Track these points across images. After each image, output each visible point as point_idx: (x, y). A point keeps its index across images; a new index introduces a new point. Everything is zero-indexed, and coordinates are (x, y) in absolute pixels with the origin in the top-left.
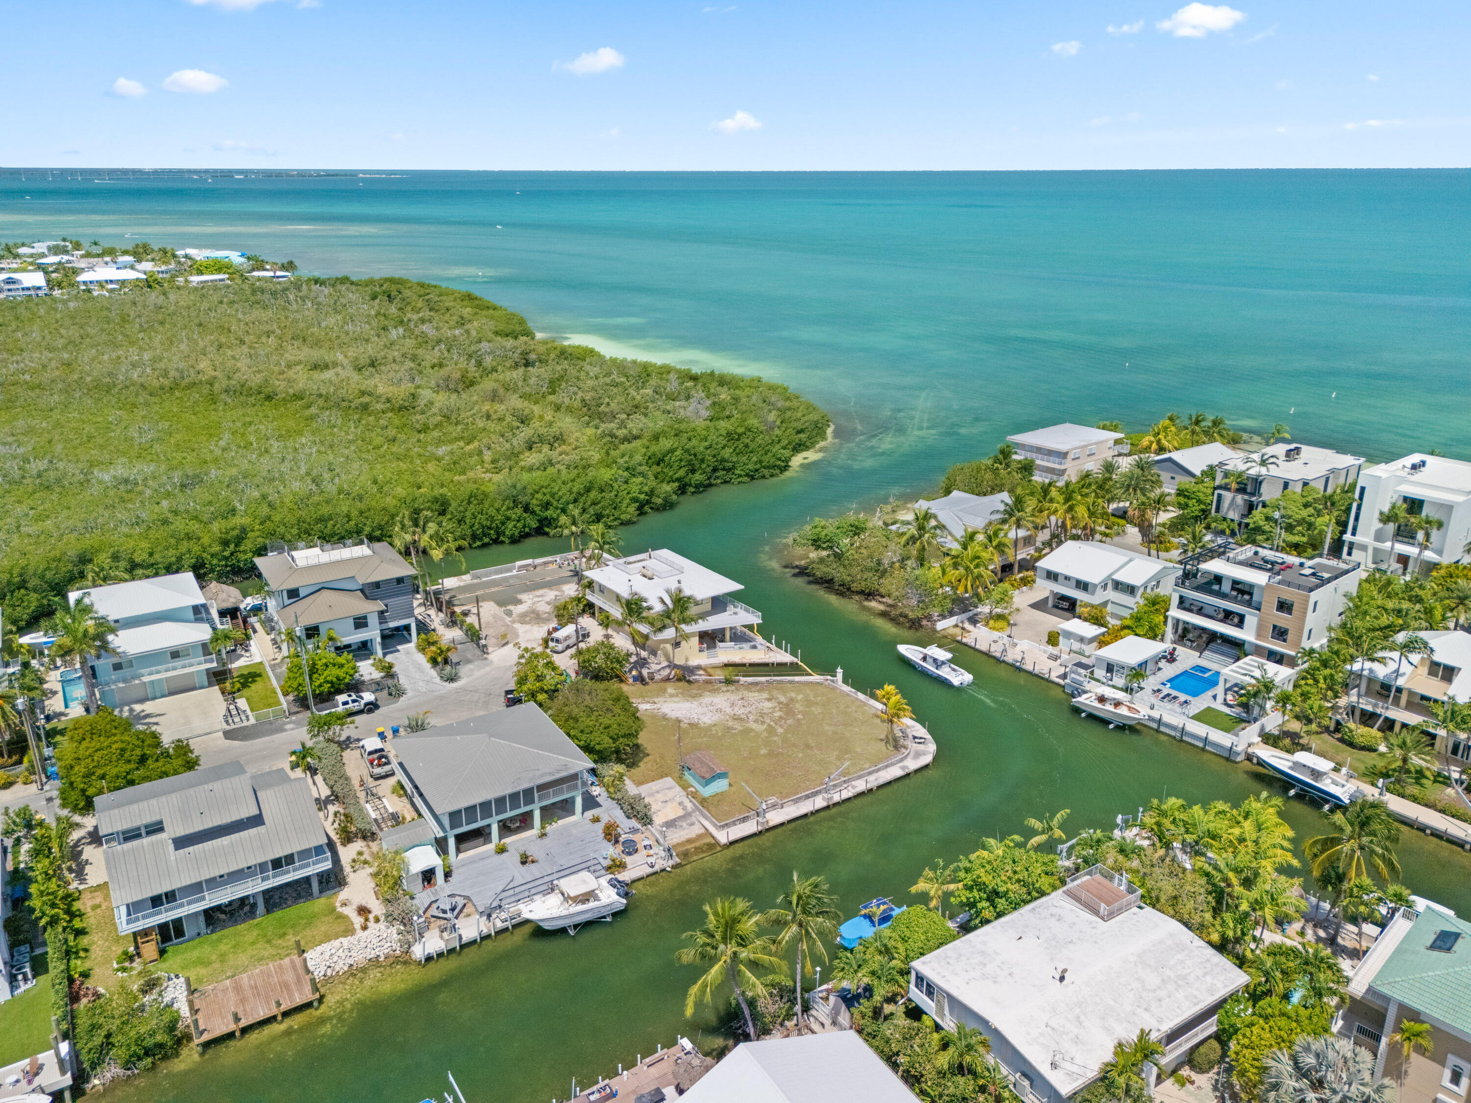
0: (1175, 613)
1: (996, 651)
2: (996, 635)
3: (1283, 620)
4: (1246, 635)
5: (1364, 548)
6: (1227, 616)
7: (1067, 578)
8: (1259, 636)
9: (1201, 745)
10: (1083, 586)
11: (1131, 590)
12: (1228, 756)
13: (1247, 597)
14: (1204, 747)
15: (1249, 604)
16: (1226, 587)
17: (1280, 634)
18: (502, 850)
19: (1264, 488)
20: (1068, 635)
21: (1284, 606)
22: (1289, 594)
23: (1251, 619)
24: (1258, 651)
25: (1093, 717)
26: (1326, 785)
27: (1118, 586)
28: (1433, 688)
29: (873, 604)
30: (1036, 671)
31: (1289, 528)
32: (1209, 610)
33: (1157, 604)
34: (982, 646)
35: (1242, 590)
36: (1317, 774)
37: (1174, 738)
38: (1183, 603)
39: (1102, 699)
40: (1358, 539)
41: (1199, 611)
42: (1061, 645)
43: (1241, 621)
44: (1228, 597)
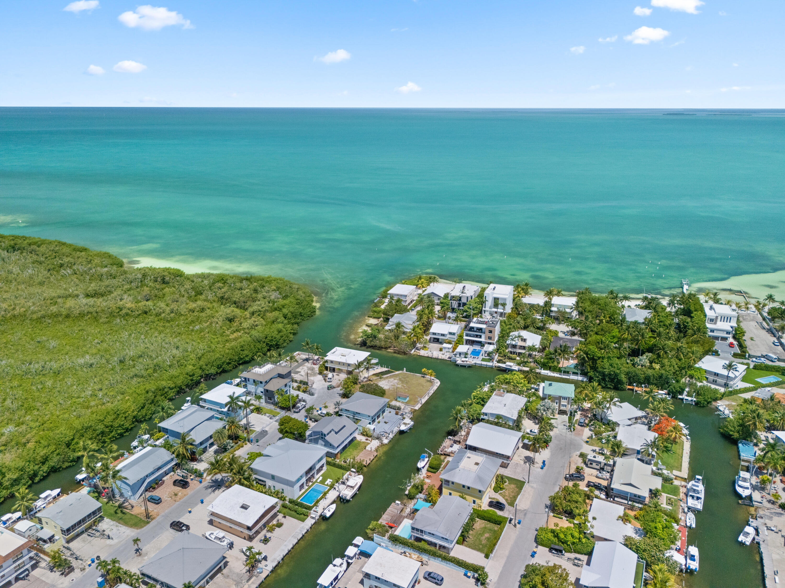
0: (465, 337)
1: (430, 356)
2: (427, 352)
3: (490, 335)
4: (483, 340)
5: (487, 311)
6: (477, 336)
7: (439, 334)
8: (486, 339)
10: (443, 335)
11: (454, 334)
12: (492, 367)
14: (486, 367)
15: (482, 332)
16: (475, 329)
17: (490, 338)
18: (379, 422)
19: (462, 299)
20: (445, 348)
21: (491, 332)
22: (491, 329)
23: (483, 336)
24: (486, 343)
25: (462, 366)
26: (513, 368)
27: (450, 333)
28: (522, 344)
29: (389, 350)
30: (442, 358)
31: (473, 310)
32: (473, 336)
33: (461, 336)
34: (426, 355)
35: (480, 330)
36: (511, 366)
37: (480, 366)
38: (467, 335)
39: (463, 361)
40: (486, 309)
41: (470, 336)
42: (444, 351)
43: (480, 337)
44: (476, 332)
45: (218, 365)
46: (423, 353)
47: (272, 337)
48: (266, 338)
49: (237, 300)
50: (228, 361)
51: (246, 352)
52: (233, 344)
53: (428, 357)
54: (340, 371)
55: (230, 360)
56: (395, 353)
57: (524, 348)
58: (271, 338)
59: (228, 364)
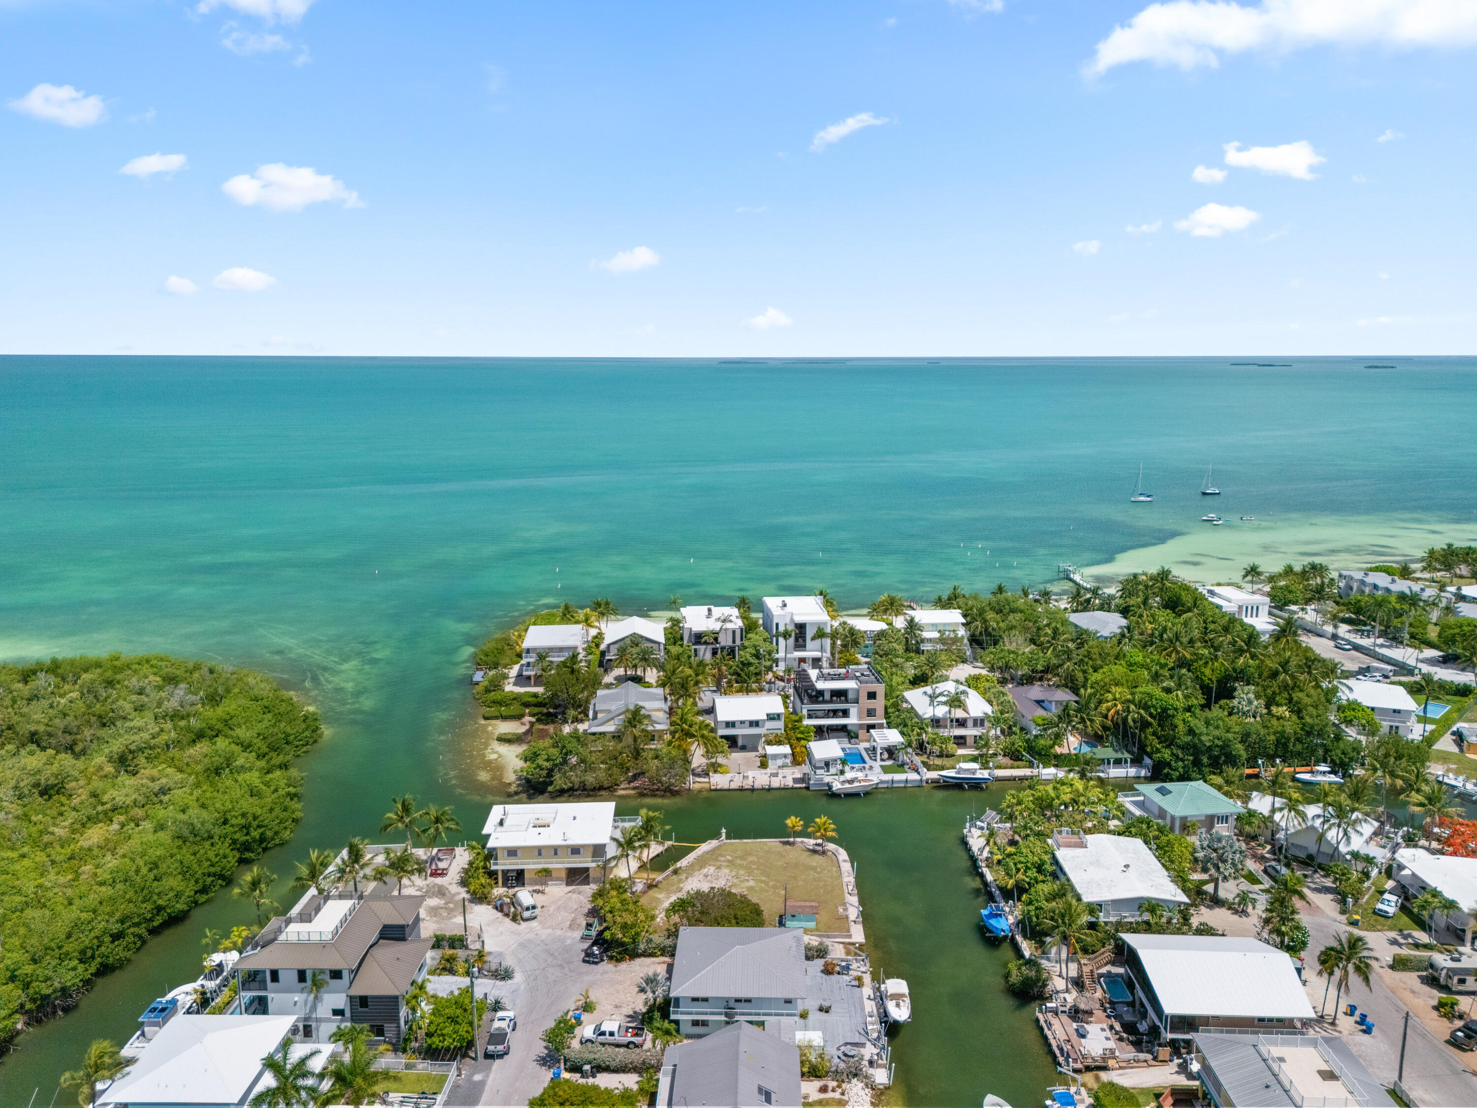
0: (809, 722)
1: (746, 785)
2: (728, 777)
3: (870, 704)
4: (852, 720)
6: (835, 713)
7: (742, 722)
8: (860, 718)
9: (903, 785)
10: (755, 724)
11: (777, 717)
12: (918, 784)
13: (843, 698)
14: (906, 787)
15: (847, 701)
16: (827, 696)
17: (873, 713)
19: (721, 638)
21: (869, 695)
22: (872, 687)
23: (853, 710)
24: (863, 727)
26: (978, 775)
27: (768, 718)
28: (957, 713)
30: (782, 786)
32: (820, 714)
33: (796, 720)
35: (840, 695)
37: (887, 788)
38: (811, 715)
39: (845, 783)
41: (817, 717)
42: (772, 766)
43: (845, 713)
44: (831, 702)
45: (83, 952)
46: (719, 780)
47: (244, 815)
48: (225, 822)
49: (41, 728)
50: (115, 928)
51: (174, 883)
52: (111, 862)
53: (741, 789)
54: (546, 875)
55: (122, 921)
56: (642, 795)
57: (961, 723)
58: (242, 821)
59: (117, 937)
